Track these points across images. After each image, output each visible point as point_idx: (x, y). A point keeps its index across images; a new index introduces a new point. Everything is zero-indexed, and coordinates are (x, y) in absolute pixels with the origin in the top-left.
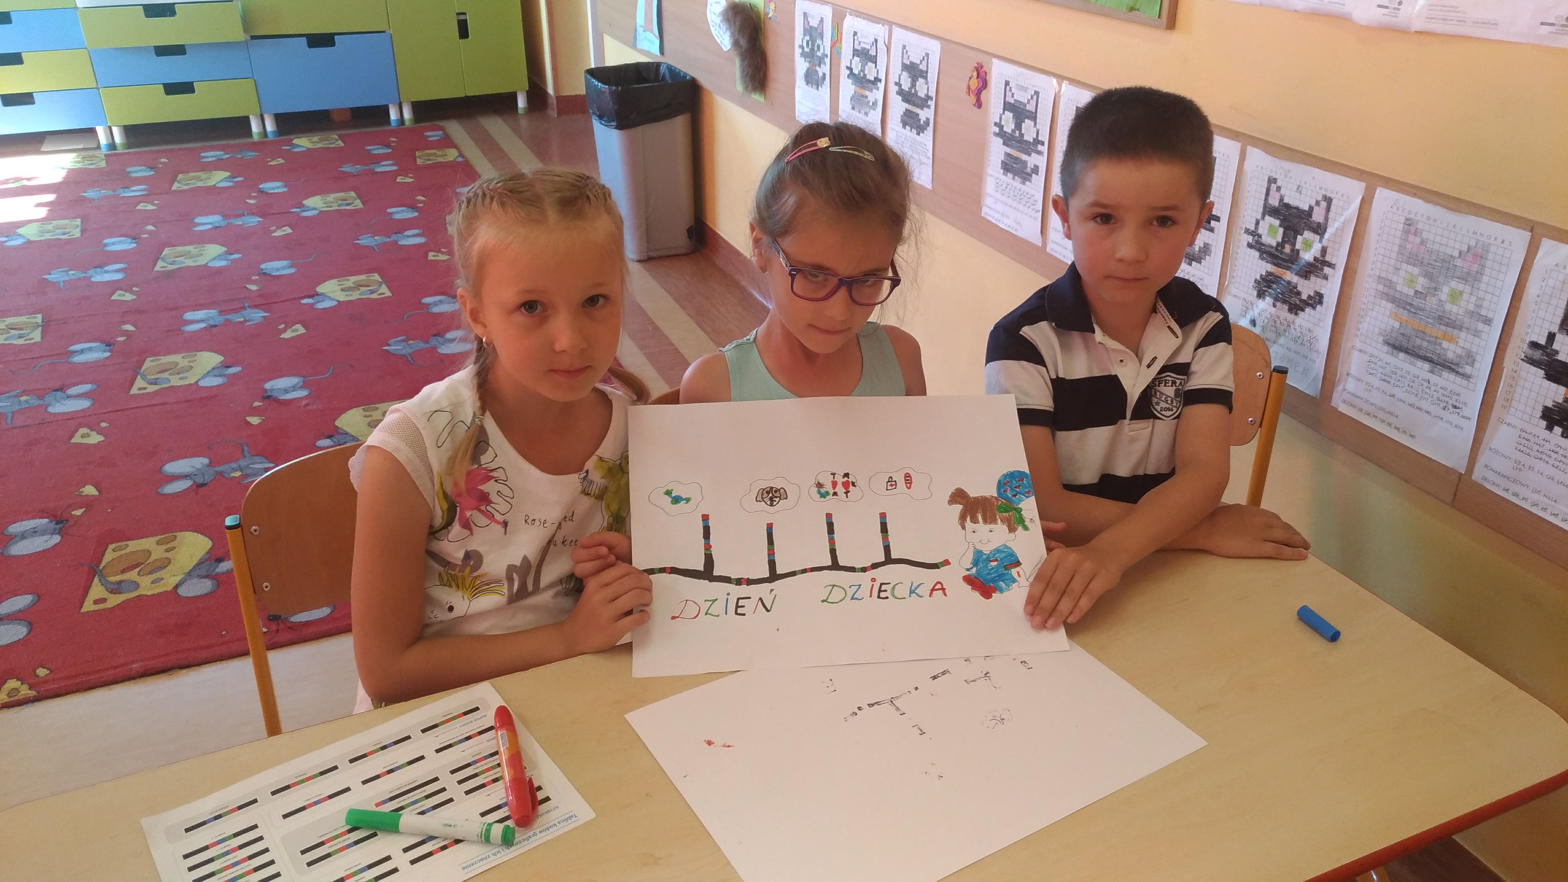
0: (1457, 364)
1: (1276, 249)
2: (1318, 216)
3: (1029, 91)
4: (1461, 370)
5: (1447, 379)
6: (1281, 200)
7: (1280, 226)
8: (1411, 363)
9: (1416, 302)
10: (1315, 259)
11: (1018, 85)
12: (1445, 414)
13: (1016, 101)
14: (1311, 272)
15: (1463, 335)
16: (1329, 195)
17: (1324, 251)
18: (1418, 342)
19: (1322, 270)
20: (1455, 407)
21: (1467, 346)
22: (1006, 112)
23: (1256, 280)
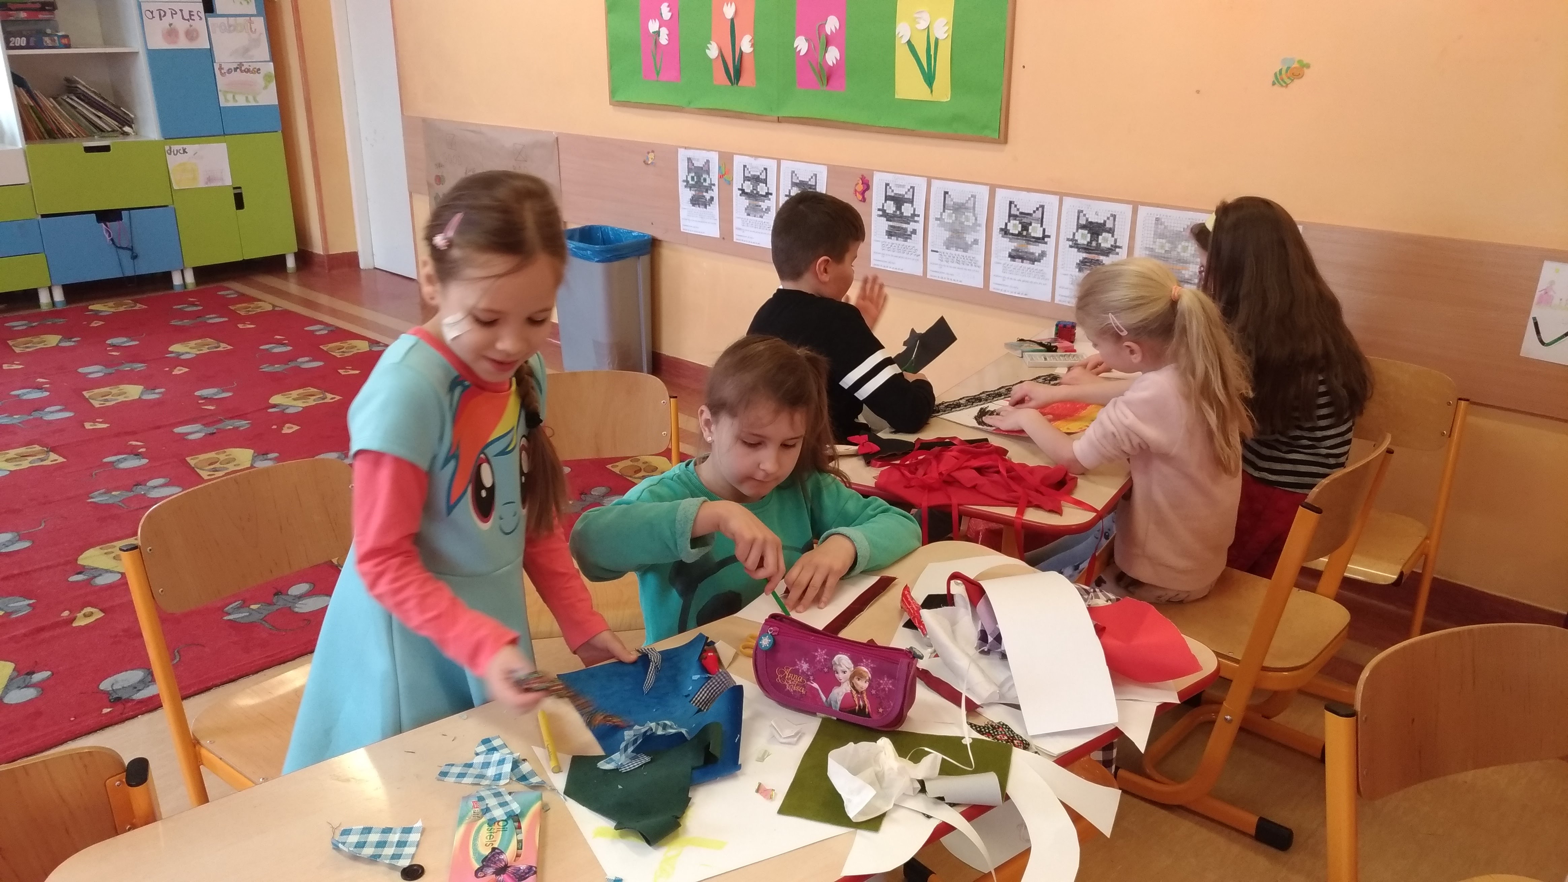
1: (1087, 245)
2: (1109, 225)
3: (906, 187)
6: (1087, 220)
7: (1088, 233)
9: (1166, 255)
10: (1112, 246)
11: (896, 185)
13: (896, 194)
14: (1109, 253)
15: (1191, 265)
16: (1114, 213)
17: (1116, 241)
19: (1115, 250)
22: (888, 202)
23: (1077, 264)
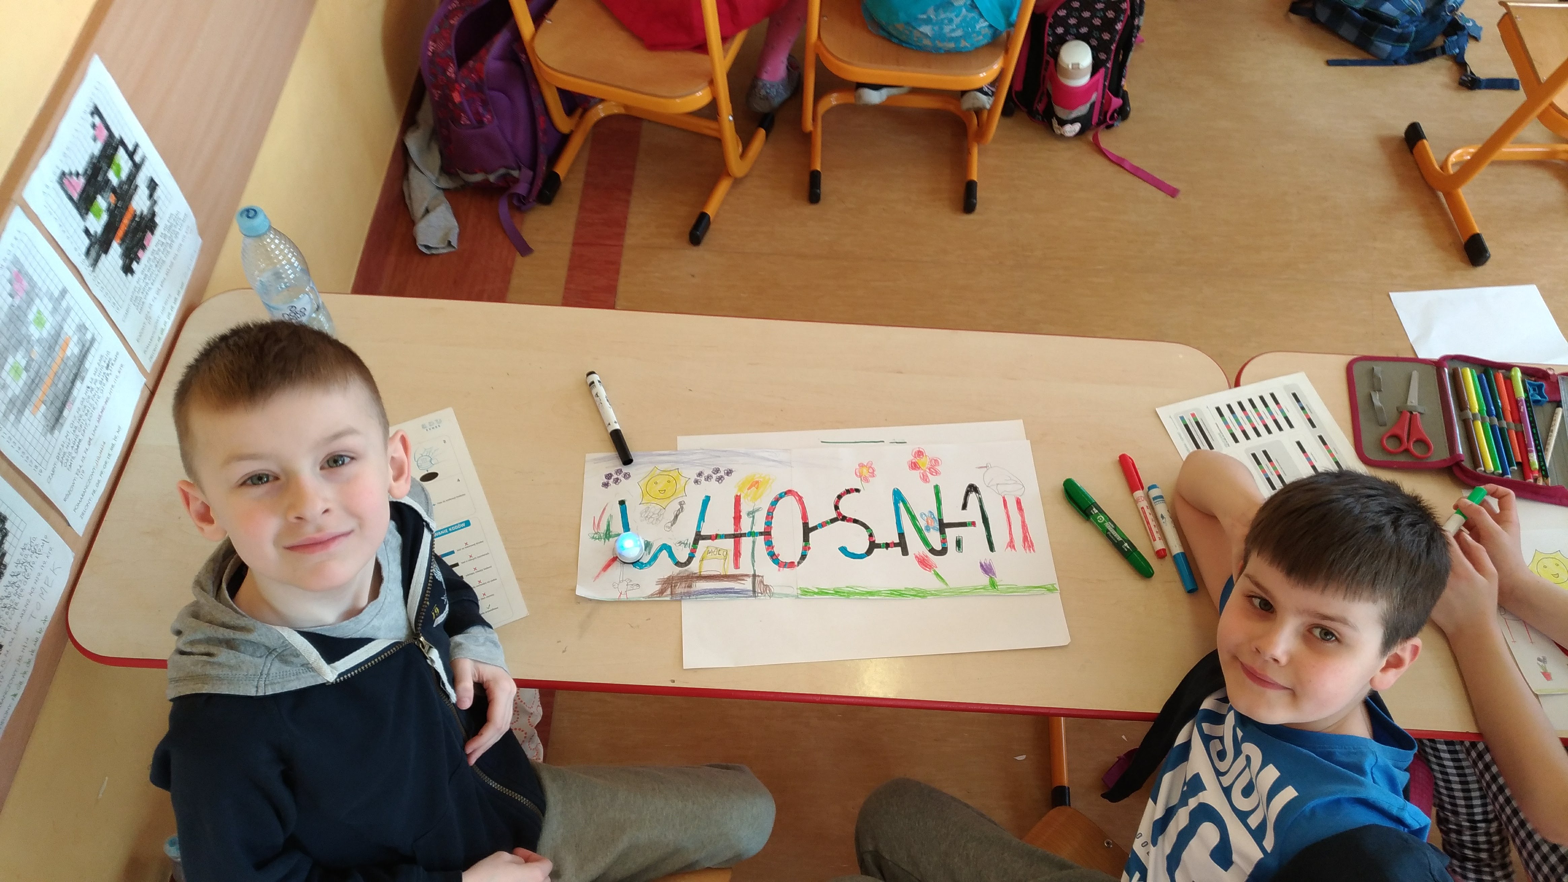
0: (84, 345)
4: (87, 345)
5: (92, 363)
8: (74, 401)
9: (32, 374)
12: (111, 378)
18: (60, 385)
20: (108, 365)
21: (74, 327)
